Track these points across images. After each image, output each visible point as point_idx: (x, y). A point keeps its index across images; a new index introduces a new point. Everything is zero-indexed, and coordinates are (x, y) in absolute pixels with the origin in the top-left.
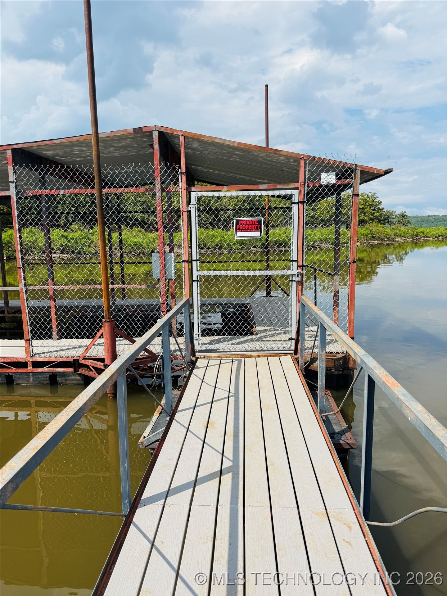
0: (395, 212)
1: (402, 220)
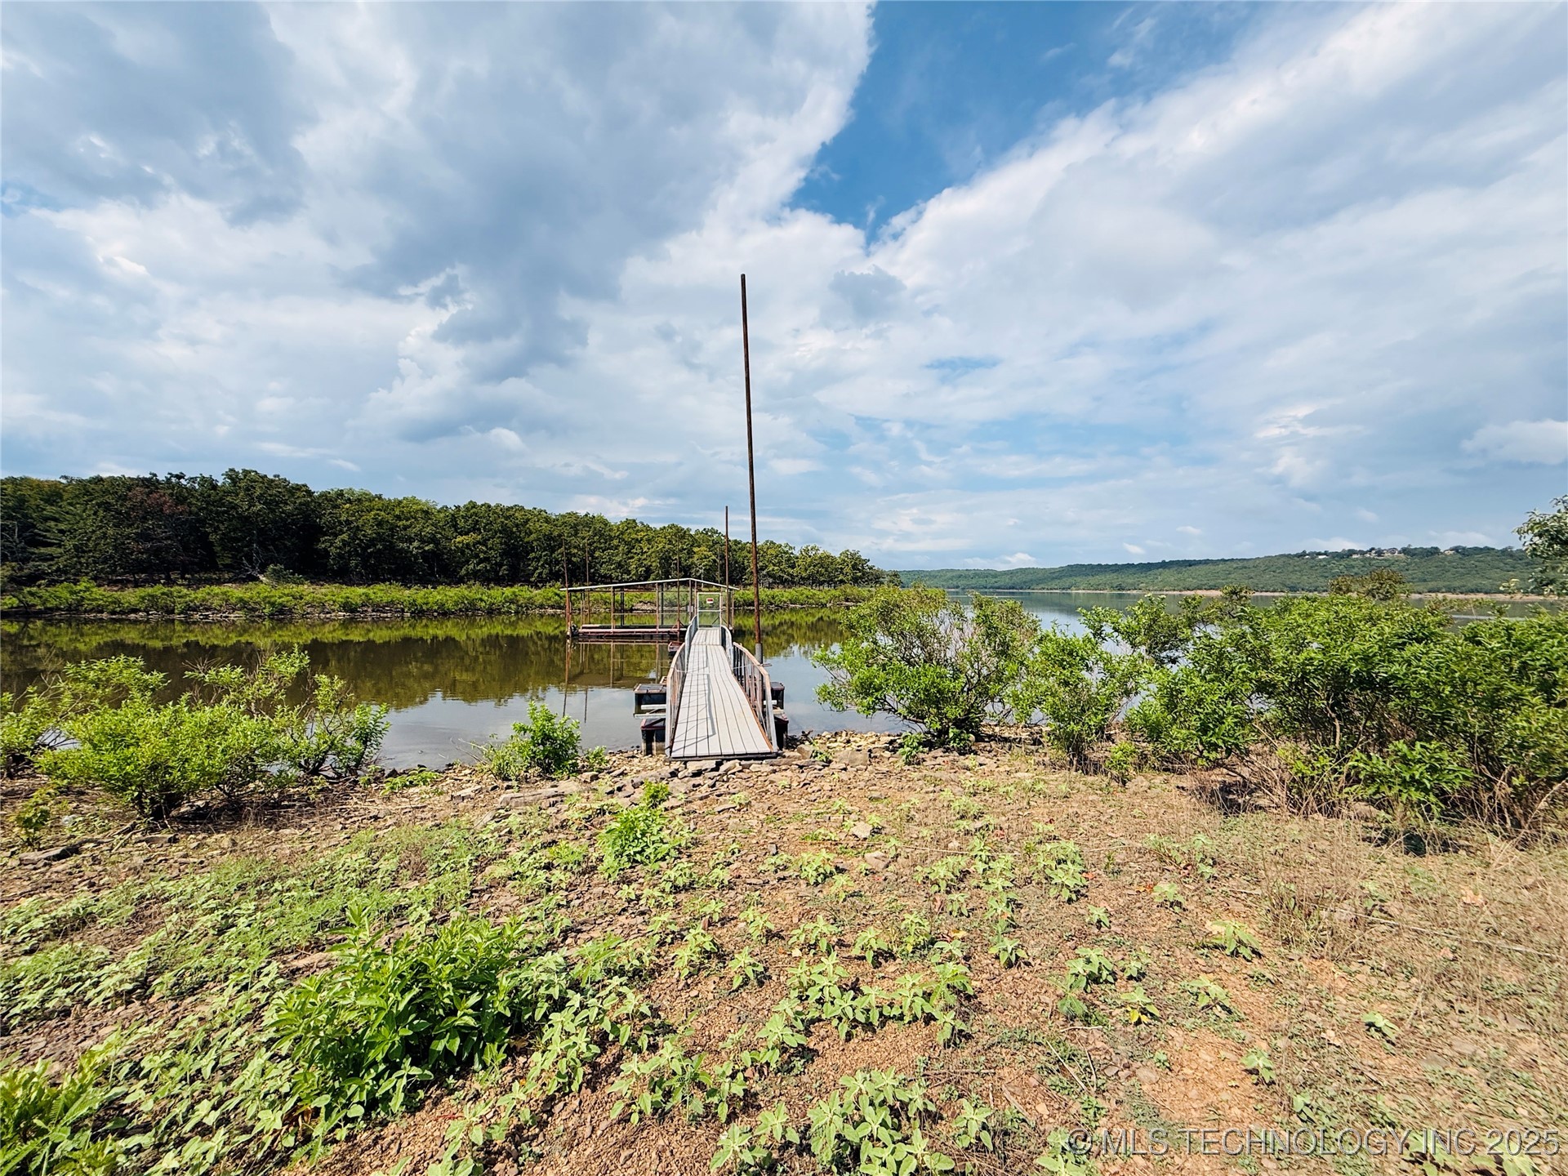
0: (886, 570)
1: (894, 578)
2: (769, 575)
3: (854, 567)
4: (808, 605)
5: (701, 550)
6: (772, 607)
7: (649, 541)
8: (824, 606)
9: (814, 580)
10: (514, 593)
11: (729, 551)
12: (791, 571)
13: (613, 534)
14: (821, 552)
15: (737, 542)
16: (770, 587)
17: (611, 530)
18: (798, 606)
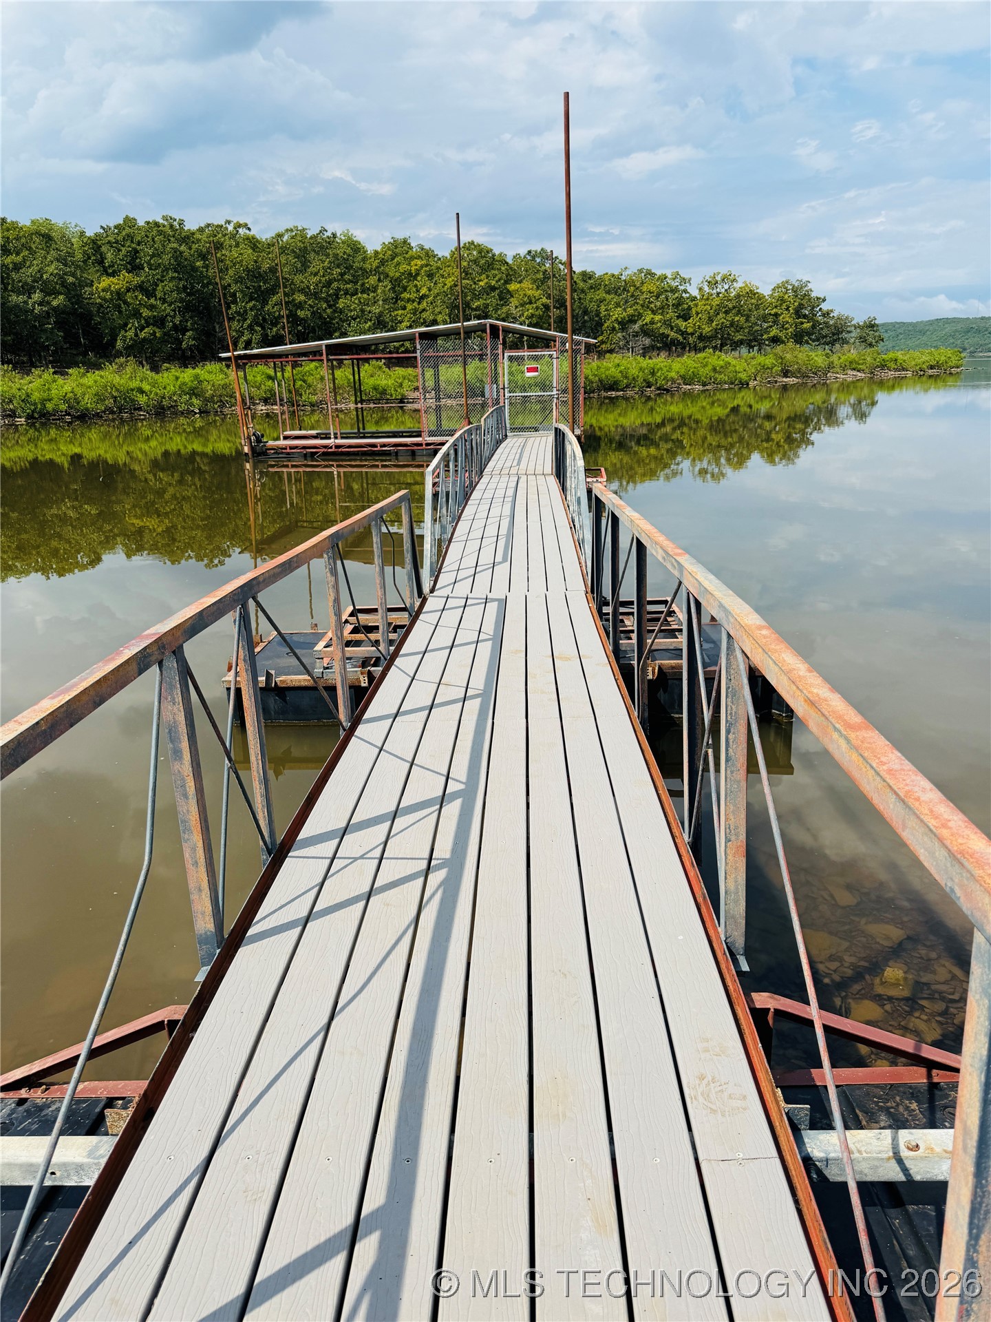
0: (853, 319)
1: (868, 335)
2: (645, 332)
3: (798, 313)
4: (711, 385)
5: (523, 288)
6: (648, 391)
7: (430, 276)
8: (744, 385)
9: (723, 340)
10: (196, 377)
11: (573, 290)
12: (682, 324)
13: (367, 266)
14: (737, 285)
15: (586, 276)
16: (646, 352)
17: (364, 260)
18: (698, 387)
